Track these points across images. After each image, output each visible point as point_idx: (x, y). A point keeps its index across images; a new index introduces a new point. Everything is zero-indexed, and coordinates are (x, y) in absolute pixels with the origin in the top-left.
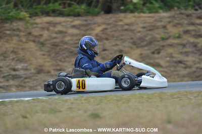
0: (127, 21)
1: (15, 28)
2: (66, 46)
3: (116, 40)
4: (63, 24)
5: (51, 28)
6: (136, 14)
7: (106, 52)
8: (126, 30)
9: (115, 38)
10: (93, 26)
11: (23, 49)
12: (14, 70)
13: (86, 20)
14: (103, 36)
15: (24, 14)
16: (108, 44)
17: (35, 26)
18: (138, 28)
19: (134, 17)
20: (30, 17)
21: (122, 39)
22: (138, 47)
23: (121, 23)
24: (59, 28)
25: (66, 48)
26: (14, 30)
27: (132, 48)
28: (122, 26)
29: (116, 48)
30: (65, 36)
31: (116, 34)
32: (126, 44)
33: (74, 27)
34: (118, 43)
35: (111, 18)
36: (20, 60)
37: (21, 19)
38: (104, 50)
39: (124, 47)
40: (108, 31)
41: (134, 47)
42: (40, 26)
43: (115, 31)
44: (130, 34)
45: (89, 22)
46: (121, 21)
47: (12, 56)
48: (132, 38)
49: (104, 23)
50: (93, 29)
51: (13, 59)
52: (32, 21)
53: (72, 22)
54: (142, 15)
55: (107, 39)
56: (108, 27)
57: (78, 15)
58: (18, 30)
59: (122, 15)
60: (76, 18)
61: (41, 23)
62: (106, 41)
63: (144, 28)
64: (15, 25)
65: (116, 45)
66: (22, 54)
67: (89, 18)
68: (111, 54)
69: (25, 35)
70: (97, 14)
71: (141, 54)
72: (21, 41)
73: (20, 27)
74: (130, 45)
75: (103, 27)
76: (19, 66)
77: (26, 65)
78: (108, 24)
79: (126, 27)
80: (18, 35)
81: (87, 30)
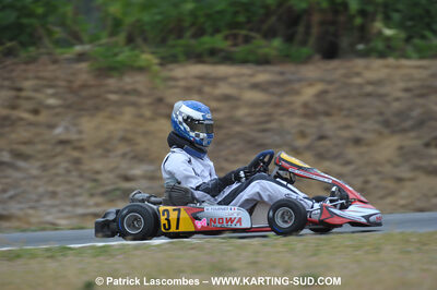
0: (371, 75)
1: (128, 88)
2: (238, 129)
3: (347, 116)
4: (234, 80)
5: (207, 89)
6: (391, 61)
7: (324, 142)
8: (369, 95)
9: (345, 113)
10: (296, 86)
11: (146, 134)
12: (127, 179)
13: (282, 73)
14: (320, 107)
15: (147, 57)
16: (329, 125)
17: (172, 83)
18: (395, 90)
19: (387, 66)
20: (161, 65)
21: (359, 115)
22: (394, 132)
23: (357, 80)
24: (223, 89)
25: (239, 133)
26: (127, 93)
27: (380, 134)
28: (360, 86)
29: (346, 134)
30: (236, 108)
31: (347, 103)
32: (370, 125)
33: (255, 86)
34: (352, 122)
35: (336, 68)
36: (139, 158)
37: (141, 69)
38: (322, 138)
39: (365, 131)
40: (330, 97)
41: (386, 131)
42: (182, 83)
43: (345, 97)
44: (377, 103)
45: (288, 76)
46: (358, 74)
47: (123, 148)
48: (381, 114)
49: (322, 80)
50: (297, 93)
51: (124, 155)
52: (165, 73)
53: (251, 76)
54: (404, 62)
55: (327, 114)
56: (330, 87)
57: (264, 61)
58: (135, 92)
59: (360, 63)
60: (260, 68)
61: (184, 79)
62: (325, 119)
63: (407, 90)
64: (129, 81)
65: (347, 127)
66: (143, 144)
67: (289, 68)
68: (336, 145)
69: (150, 104)
70: (306, 60)
71: (401, 148)
72: (141, 116)
73: (140, 87)
74: (377, 127)
75: (319, 87)
76: (138, 171)
77: (151, 168)
78: (330, 82)
79: (369, 89)
80: (134, 104)
81: (284, 94)
